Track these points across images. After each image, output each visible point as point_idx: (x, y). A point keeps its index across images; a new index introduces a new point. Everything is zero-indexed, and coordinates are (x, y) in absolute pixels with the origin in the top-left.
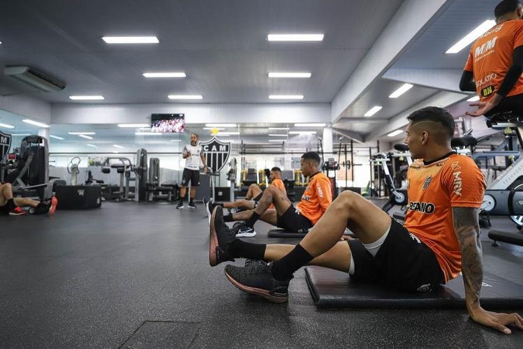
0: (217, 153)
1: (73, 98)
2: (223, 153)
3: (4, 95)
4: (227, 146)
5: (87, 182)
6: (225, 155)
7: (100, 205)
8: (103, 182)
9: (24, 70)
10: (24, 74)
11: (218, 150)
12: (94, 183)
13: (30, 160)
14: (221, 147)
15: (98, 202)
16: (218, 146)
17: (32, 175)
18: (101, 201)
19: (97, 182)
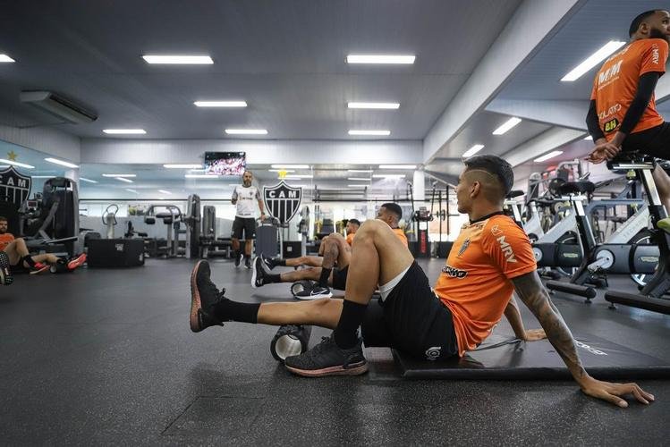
0: (286, 200)
1: (108, 131)
2: (292, 200)
3: (21, 128)
4: (298, 192)
5: (126, 235)
6: (296, 203)
7: (143, 262)
8: (146, 235)
9: (45, 95)
10: (45, 100)
11: (287, 196)
12: (136, 236)
13: (55, 207)
14: (290, 192)
15: (141, 259)
16: (286, 191)
17: (59, 226)
18: (144, 258)
19: (140, 234)
